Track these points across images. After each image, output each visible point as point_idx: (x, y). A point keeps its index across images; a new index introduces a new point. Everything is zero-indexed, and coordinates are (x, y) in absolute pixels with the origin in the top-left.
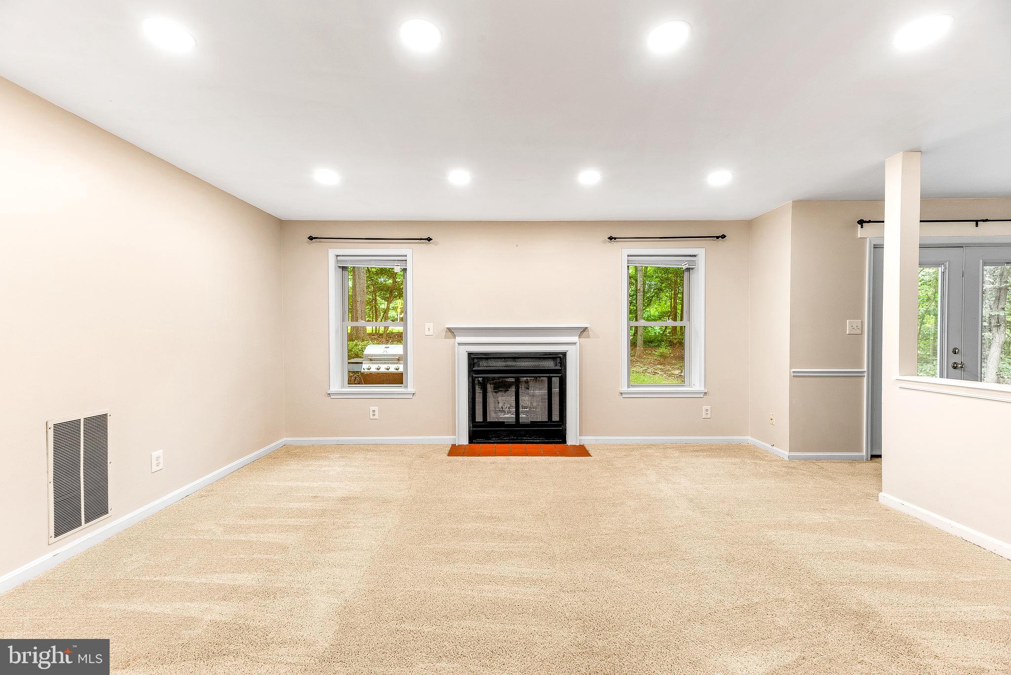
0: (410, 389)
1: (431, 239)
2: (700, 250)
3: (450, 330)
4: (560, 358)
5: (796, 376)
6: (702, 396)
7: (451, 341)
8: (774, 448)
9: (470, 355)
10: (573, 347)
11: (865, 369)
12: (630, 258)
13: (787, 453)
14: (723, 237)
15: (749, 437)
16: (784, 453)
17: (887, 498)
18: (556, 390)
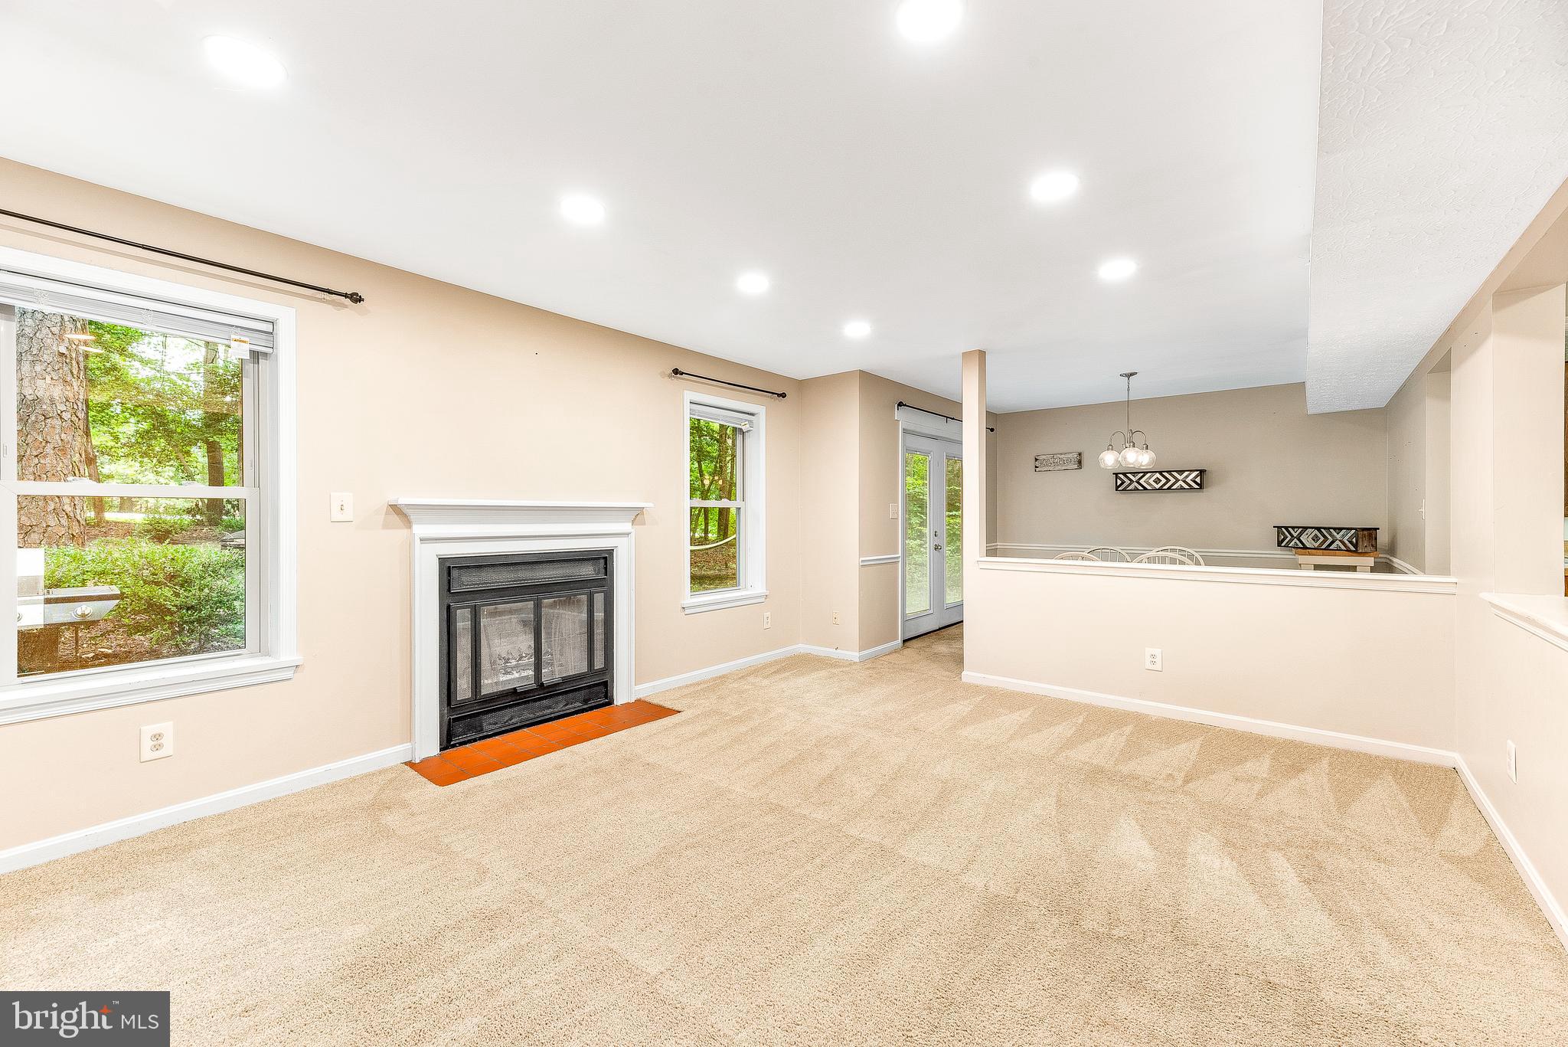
0: (287, 653)
1: (360, 300)
2: (759, 407)
3: (396, 509)
4: (604, 559)
5: (864, 566)
6: (763, 600)
7: (402, 533)
8: (838, 651)
9: (442, 561)
10: (624, 540)
11: (900, 555)
12: (694, 407)
13: (857, 654)
14: (783, 395)
15: (800, 645)
16: (854, 655)
17: (969, 675)
18: (599, 615)
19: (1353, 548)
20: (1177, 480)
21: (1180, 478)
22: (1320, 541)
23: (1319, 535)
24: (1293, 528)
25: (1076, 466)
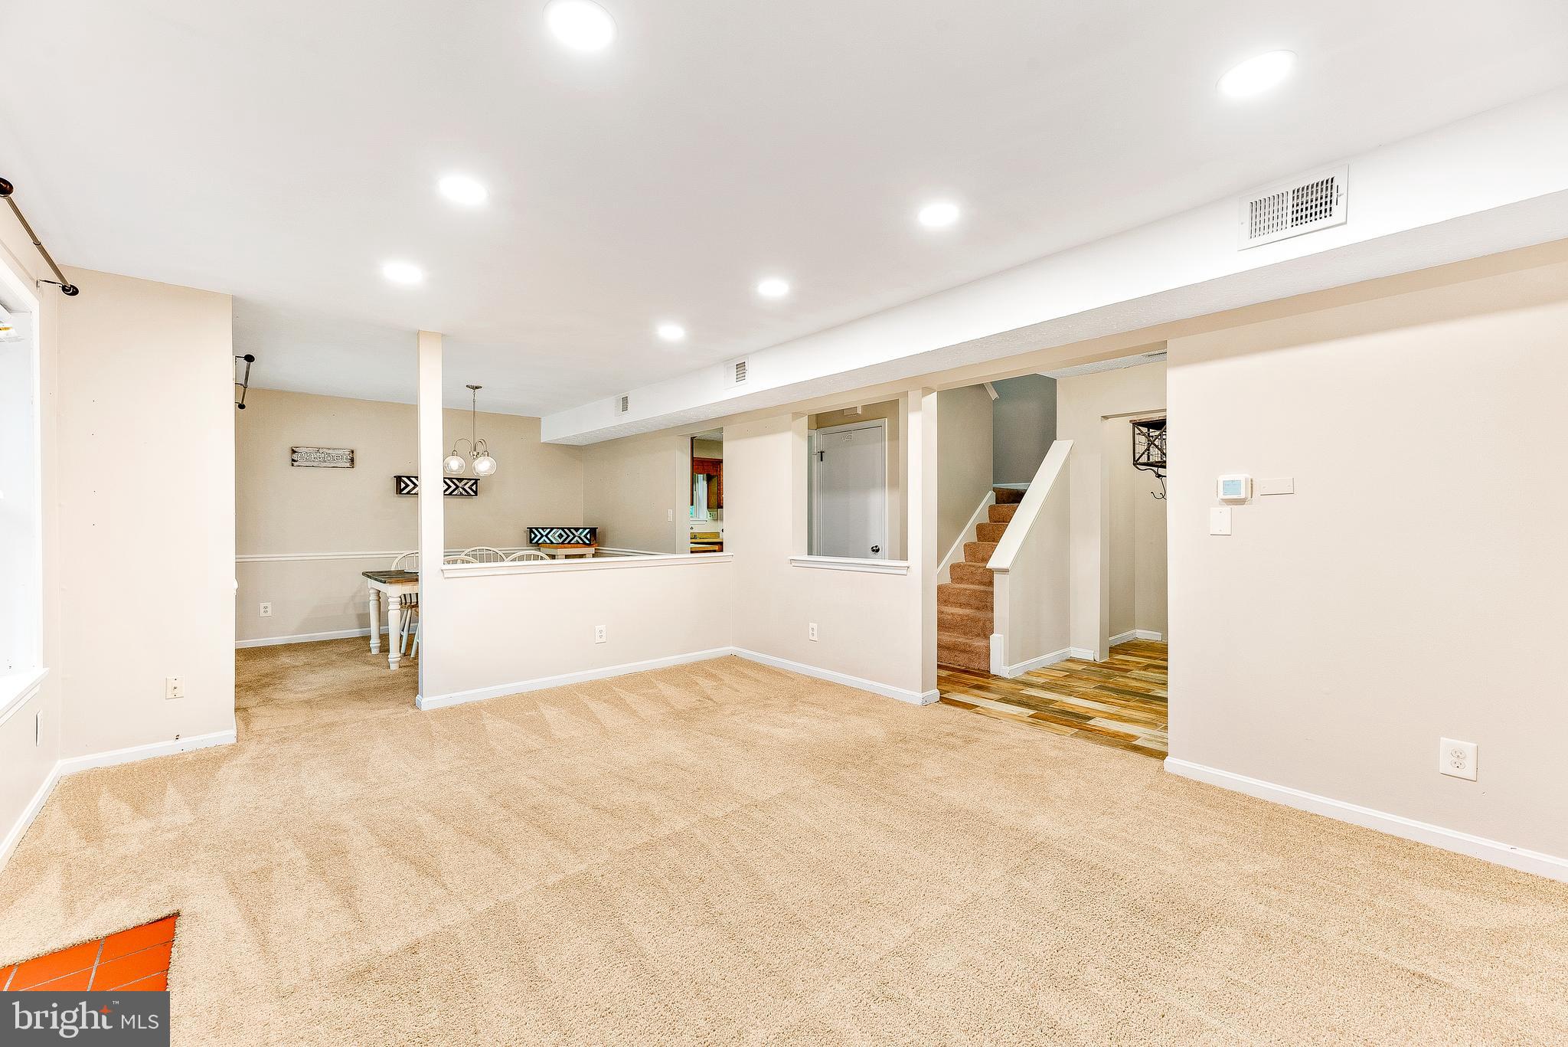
2: (34, 301)
8: (182, 741)
13: (231, 732)
14: (73, 291)
19: (587, 542)
20: (457, 487)
21: (460, 485)
22: (564, 538)
23: (563, 533)
24: (543, 529)
25: (348, 465)
